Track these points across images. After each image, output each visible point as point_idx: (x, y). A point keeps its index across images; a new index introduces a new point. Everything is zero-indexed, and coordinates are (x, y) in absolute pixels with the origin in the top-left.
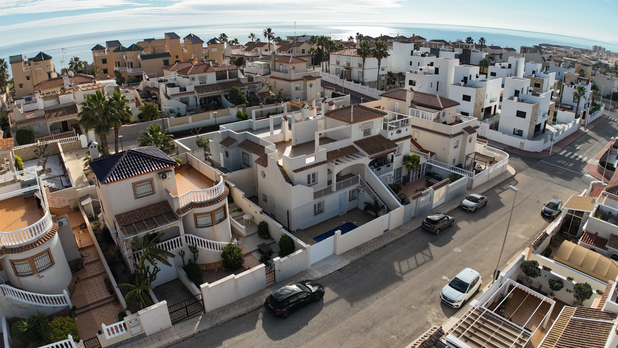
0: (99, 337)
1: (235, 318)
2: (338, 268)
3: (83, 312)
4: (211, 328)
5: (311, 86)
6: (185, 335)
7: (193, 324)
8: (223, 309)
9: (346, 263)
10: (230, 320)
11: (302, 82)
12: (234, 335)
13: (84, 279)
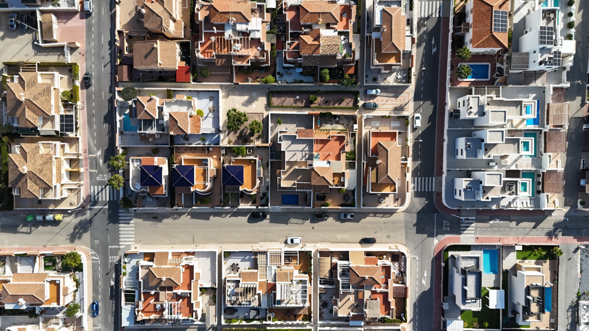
1: (244, 213)
4: (238, 213)
8: (243, 210)
12: (241, 216)
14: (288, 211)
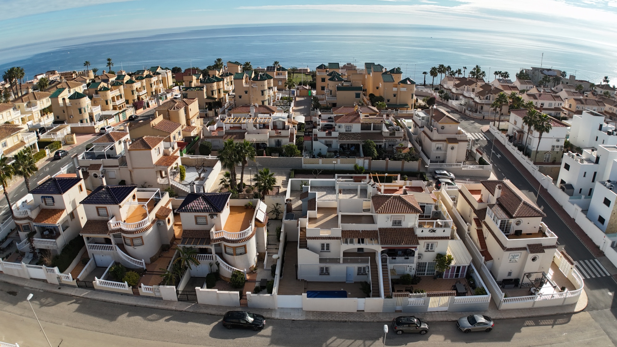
0: (139, 289)
1: (208, 314)
2: (293, 319)
3: (150, 274)
4: (192, 312)
5: (452, 148)
6: (178, 309)
7: (187, 306)
8: (207, 306)
9: (303, 318)
10: (204, 314)
11: (445, 143)
12: (197, 322)
13: (164, 257)
14: (322, 318)
